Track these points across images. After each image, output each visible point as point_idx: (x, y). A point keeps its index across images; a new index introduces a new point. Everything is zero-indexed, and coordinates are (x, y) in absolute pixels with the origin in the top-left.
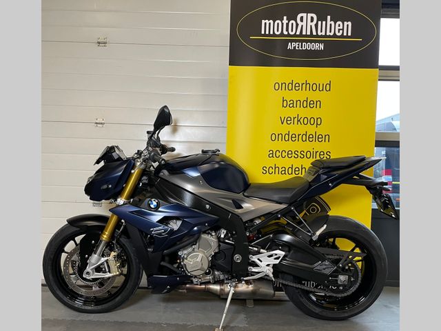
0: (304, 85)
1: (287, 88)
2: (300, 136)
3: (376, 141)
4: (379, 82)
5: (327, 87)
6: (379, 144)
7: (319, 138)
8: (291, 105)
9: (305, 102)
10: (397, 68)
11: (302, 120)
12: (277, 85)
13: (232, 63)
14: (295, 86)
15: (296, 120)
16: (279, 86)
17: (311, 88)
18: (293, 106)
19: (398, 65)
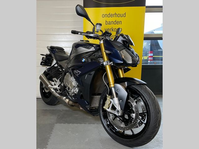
1: (107, 16)
3: (144, 38)
4: (146, 13)
5: (124, 15)
6: (146, 39)
8: (109, 24)
9: (115, 22)
11: (114, 30)
13: (85, 7)
14: (111, 15)
15: (111, 29)
16: (104, 16)
17: (117, 16)
18: (110, 24)
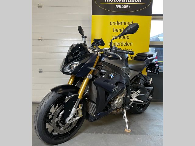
0: (122, 23)
1: (115, 24)
2: (121, 44)
3: (150, 45)
7: (128, 44)
8: (117, 31)
10: (162, 15)
12: (111, 23)
13: (93, 14)
14: (118, 23)
16: (112, 23)
17: (125, 24)
19: (163, 14)
